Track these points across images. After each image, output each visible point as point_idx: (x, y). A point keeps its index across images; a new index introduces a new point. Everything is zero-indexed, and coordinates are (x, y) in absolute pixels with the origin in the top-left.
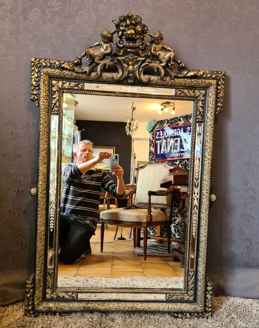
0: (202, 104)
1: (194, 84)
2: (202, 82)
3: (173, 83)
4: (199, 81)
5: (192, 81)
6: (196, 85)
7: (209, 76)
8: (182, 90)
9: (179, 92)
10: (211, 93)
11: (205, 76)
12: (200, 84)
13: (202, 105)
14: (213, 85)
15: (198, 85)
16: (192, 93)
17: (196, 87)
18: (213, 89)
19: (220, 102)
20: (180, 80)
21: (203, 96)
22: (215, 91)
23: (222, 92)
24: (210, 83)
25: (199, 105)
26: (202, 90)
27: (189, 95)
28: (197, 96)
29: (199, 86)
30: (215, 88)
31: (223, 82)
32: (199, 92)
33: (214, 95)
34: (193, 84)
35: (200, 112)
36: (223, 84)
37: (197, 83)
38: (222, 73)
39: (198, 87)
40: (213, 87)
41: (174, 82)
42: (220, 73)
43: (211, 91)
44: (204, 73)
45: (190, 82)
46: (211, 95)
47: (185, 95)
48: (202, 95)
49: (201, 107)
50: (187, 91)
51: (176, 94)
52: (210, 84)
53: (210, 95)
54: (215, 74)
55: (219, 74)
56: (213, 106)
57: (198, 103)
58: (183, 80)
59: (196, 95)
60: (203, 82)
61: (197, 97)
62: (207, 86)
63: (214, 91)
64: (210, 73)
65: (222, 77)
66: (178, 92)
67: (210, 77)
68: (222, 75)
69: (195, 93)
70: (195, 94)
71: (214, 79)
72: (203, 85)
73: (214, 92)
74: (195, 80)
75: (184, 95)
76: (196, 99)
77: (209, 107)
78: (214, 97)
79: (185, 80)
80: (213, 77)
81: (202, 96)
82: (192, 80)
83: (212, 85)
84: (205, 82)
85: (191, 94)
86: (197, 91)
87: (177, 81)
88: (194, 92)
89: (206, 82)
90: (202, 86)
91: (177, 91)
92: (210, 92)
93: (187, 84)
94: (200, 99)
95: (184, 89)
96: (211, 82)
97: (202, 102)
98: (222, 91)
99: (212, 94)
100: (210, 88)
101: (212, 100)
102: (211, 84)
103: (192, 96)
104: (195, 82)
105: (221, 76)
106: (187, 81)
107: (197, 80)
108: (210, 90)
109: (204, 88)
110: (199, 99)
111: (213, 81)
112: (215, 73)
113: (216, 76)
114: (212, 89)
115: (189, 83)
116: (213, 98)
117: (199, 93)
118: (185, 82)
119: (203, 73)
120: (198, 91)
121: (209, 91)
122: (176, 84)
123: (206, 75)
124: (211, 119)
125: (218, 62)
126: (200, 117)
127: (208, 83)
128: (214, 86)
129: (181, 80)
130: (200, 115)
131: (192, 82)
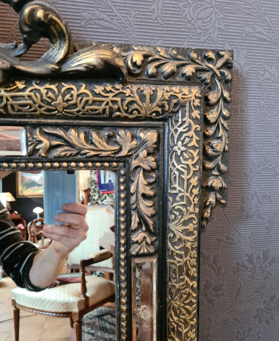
0: (149, 184)
1: (107, 103)
2: (143, 97)
3: (11, 101)
4: (128, 92)
5: (95, 94)
6: (119, 110)
7: (168, 68)
8: (61, 132)
9: (46, 142)
10: (180, 143)
11: (151, 69)
12: (135, 106)
13: (148, 188)
14: (187, 109)
15: (126, 111)
16: (105, 144)
17: (119, 118)
18: (190, 126)
19: (215, 173)
20: (43, 89)
21: (149, 154)
22: (196, 131)
23: (221, 133)
24: (175, 101)
25: (137, 191)
26: (146, 128)
27: (92, 153)
28: (124, 153)
29: (131, 113)
30: (195, 120)
31: (226, 94)
32: (133, 137)
33: (194, 148)
34: (103, 106)
35: (140, 216)
36: (225, 100)
37: (119, 99)
38: (219, 56)
39: (126, 119)
40: (190, 117)
41: (13, 97)
42: (211, 55)
43: (182, 133)
44: (150, 59)
45: (87, 95)
46: (183, 148)
47: (75, 152)
48: (146, 148)
49: (144, 196)
50: (82, 135)
51: (35, 151)
52: (176, 105)
53: (179, 147)
54: (193, 61)
55: (210, 60)
56: (191, 193)
57: (132, 181)
58: (53, 87)
59: (120, 150)
60: (148, 97)
61: (125, 160)
62: (164, 112)
63: (191, 133)
64: (175, 58)
65: (222, 74)
66: (40, 142)
67: (173, 74)
68: (220, 63)
69: (116, 142)
70: (117, 148)
71: (189, 81)
72: (147, 108)
73: (195, 137)
74: (109, 87)
75: (69, 153)
76: (121, 164)
77: (178, 198)
78: (196, 158)
79: (63, 89)
80: (183, 75)
81: (145, 152)
82: (99, 89)
83: (183, 106)
84: (153, 98)
85: (100, 148)
86: (121, 132)
87: (27, 93)
88: (110, 139)
89: (160, 94)
90: (143, 112)
91: (38, 135)
92: (176, 136)
93: (75, 105)
94: (137, 167)
95: (66, 127)
96: (180, 96)
97: (145, 177)
98: (224, 128)
99: (185, 146)
100: (177, 121)
101: (188, 169)
102: (180, 105)
103: (104, 154)
104: (111, 95)
105: (218, 69)
106: (75, 93)
107: (118, 86)
108: (176, 130)
109: (151, 119)
110: (133, 167)
111: (185, 90)
112: (194, 55)
113: (197, 70)
114: (184, 122)
115: (87, 101)
116: (190, 162)
117: (134, 142)
118: (68, 97)
119: (146, 57)
120: (129, 134)
121: (172, 131)
122: (25, 105)
123: (157, 64)
124: (188, 245)
125: (202, 15)
126: (145, 238)
127: (169, 101)
128: (191, 111)
129: (44, 92)
130: (144, 228)
131: (99, 95)
